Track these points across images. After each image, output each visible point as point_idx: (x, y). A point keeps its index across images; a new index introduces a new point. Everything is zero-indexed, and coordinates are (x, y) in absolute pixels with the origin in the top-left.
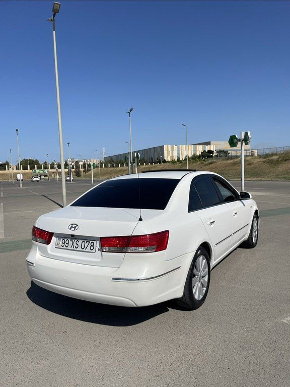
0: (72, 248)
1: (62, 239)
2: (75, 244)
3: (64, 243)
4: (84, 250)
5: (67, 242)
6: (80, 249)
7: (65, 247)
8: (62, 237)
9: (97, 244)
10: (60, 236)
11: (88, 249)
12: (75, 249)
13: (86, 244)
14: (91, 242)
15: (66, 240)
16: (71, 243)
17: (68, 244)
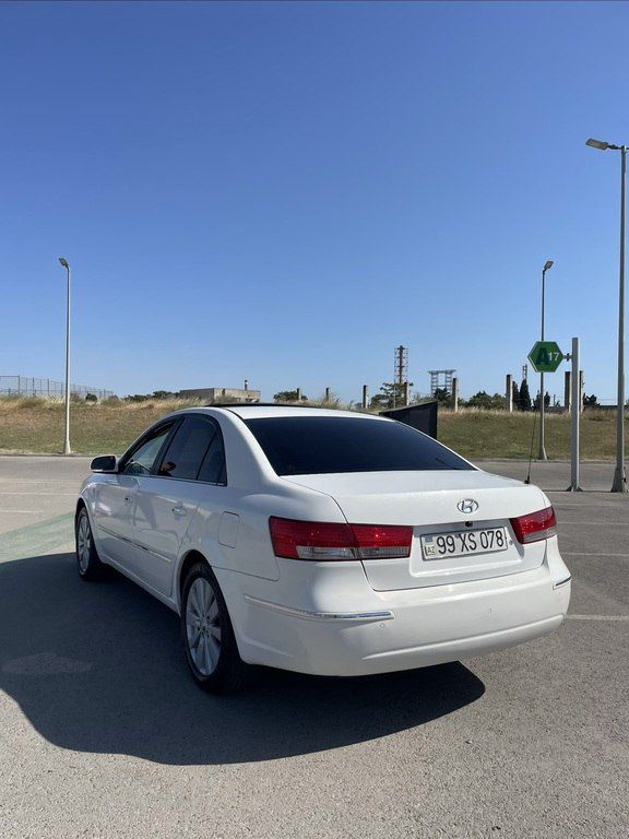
0: (465, 552)
1: (435, 538)
2: (467, 542)
3: (444, 545)
4: (489, 549)
5: (450, 541)
6: (479, 549)
7: (447, 553)
8: (435, 534)
9: (507, 533)
10: (430, 532)
11: (495, 547)
12: (471, 551)
13: (489, 537)
14: (495, 531)
15: (445, 537)
16: (458, 542)
17: (453, 544)
